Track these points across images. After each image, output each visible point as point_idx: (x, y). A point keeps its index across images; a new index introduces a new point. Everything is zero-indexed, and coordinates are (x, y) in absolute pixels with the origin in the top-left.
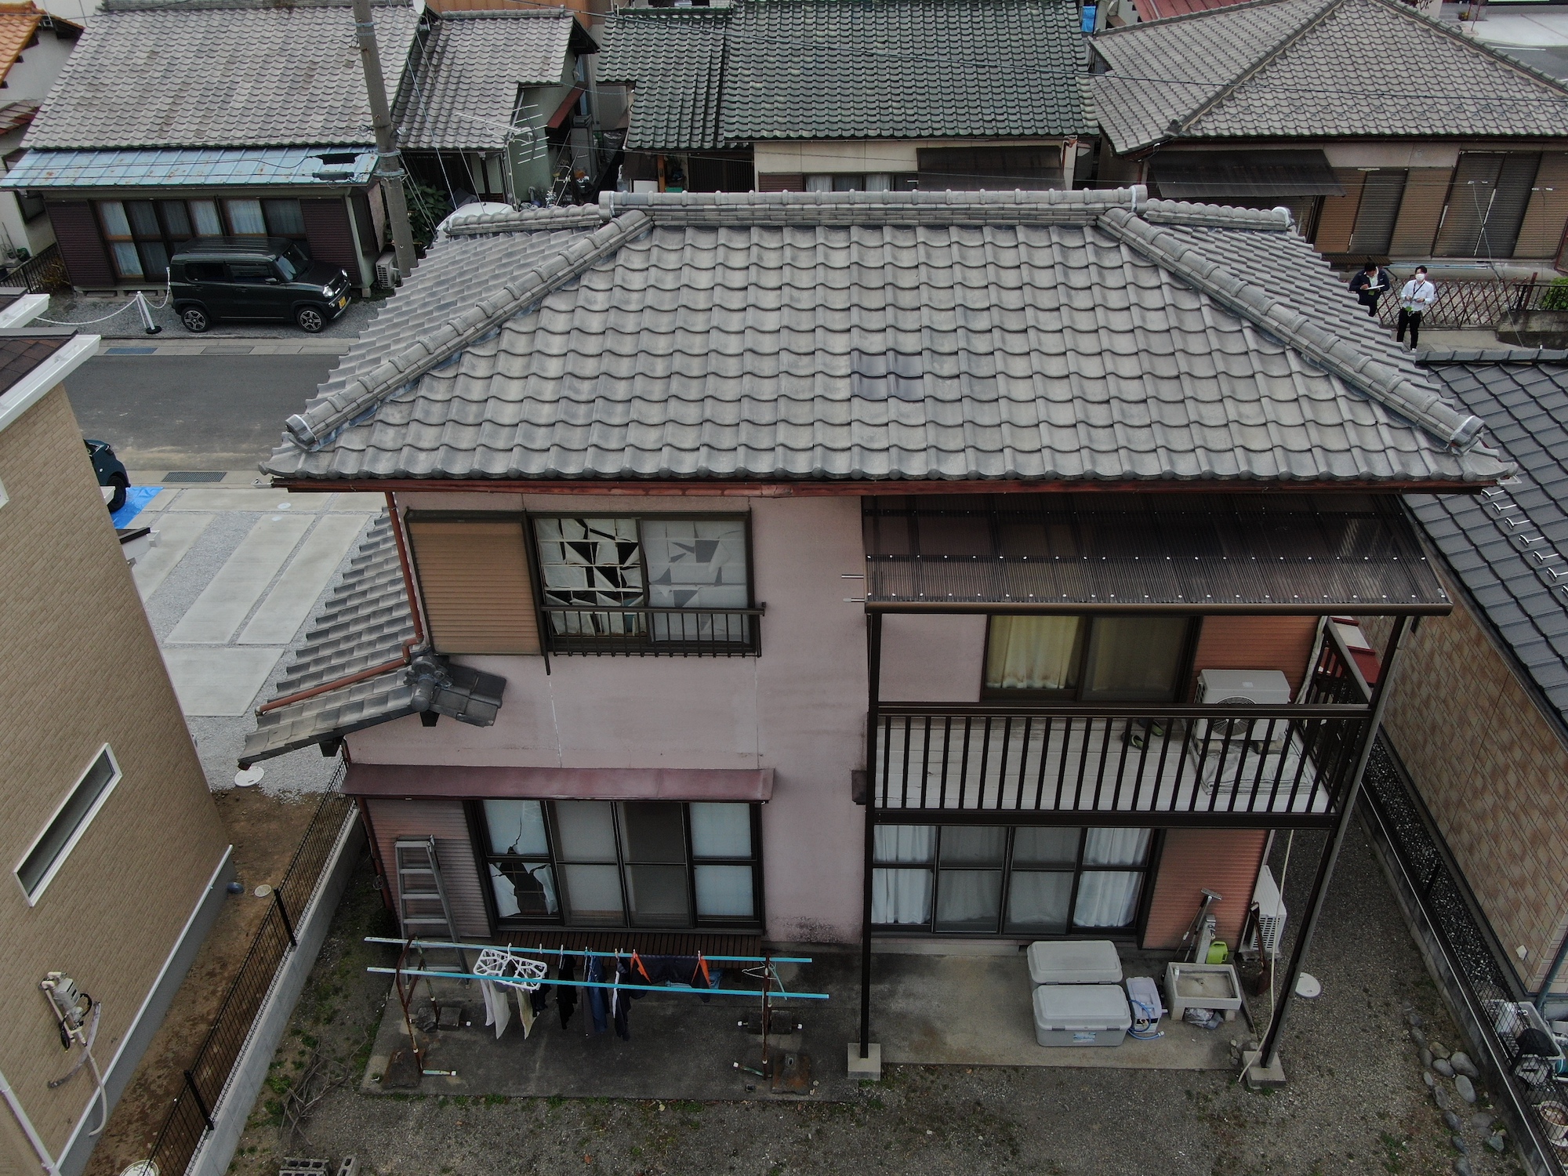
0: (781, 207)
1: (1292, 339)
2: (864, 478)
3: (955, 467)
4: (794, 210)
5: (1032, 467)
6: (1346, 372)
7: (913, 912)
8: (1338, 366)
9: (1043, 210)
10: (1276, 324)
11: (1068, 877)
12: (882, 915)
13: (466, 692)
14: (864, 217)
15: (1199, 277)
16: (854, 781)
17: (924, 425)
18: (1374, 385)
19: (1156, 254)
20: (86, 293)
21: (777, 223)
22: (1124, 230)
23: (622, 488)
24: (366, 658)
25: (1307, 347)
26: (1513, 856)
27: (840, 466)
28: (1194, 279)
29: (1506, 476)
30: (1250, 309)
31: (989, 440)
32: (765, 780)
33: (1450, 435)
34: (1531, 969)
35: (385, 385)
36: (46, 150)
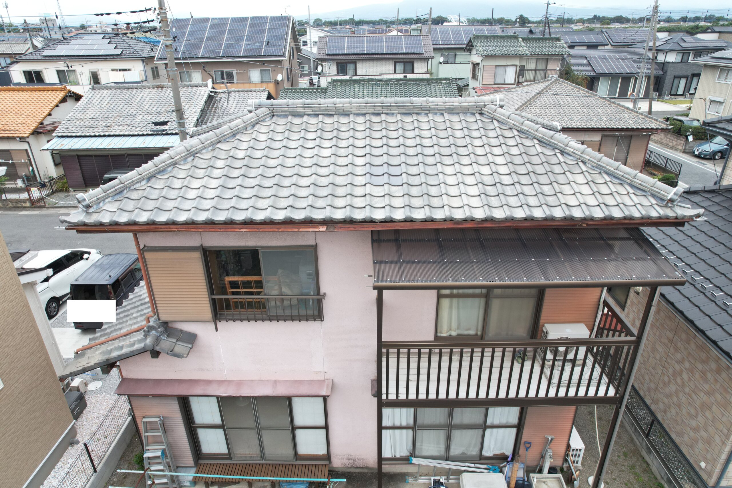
0: (333, 105)
1: (581, 156)
2: (372, 221)
3: (419, 215)
4: (339, 107)
5: (459, 215)
6: (609, 170)
7: (403, 451)
8: (605, 168)
9: (456, 106)
10: (572, 150)
11: (480, 431)
12: (387, 453)
13: (174, 340)
14: (372, 110)
15: (532, 132)
16: (372, 385)
17: (403, 196)
18: (625, 175)
19: (511, 123)
20: (74, 191)
21: (331, 113)
22: (495, 113)
23: (246, 228)
24: (132, 325)
25: (589, 160)
26: (691, 416)
27: (359, 215)
28: (530, 132)
29: (698, 216)
30: (559, 144)
31: (436, 202)
32: (328, 385)
33: (667, 197)
34: (710, 475)
35: (131, 181)
36: (62, 137)
